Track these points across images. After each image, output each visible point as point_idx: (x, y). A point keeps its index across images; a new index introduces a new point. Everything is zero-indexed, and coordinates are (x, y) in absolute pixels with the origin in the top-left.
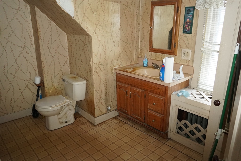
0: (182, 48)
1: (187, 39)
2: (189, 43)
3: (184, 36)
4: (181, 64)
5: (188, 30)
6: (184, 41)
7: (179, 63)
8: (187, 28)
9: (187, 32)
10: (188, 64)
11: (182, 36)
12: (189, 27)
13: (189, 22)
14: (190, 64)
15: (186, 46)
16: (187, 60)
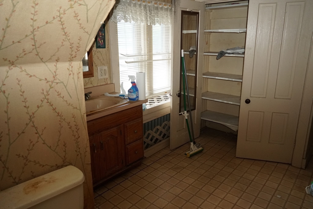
0: (97, 66)
1: (101, 54)
2: (104, 59)
3: (98, 52)
4: (99, 85)
5: (101, 44)
6: (98, 57)
7: (96, 85)
8: (100, 41)
9: (101, 47)
10: (106, 83)
11: (95, 52)
12: (102, 41)
13: (102, 35)
14: (109, 82)
15: (102, 62)
16: (104, 79)
